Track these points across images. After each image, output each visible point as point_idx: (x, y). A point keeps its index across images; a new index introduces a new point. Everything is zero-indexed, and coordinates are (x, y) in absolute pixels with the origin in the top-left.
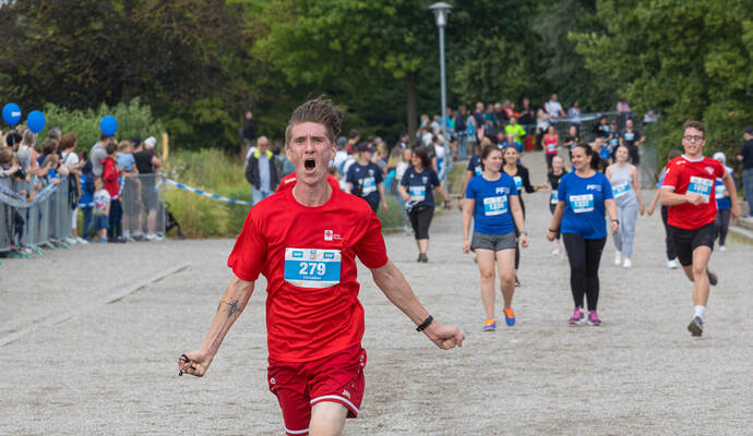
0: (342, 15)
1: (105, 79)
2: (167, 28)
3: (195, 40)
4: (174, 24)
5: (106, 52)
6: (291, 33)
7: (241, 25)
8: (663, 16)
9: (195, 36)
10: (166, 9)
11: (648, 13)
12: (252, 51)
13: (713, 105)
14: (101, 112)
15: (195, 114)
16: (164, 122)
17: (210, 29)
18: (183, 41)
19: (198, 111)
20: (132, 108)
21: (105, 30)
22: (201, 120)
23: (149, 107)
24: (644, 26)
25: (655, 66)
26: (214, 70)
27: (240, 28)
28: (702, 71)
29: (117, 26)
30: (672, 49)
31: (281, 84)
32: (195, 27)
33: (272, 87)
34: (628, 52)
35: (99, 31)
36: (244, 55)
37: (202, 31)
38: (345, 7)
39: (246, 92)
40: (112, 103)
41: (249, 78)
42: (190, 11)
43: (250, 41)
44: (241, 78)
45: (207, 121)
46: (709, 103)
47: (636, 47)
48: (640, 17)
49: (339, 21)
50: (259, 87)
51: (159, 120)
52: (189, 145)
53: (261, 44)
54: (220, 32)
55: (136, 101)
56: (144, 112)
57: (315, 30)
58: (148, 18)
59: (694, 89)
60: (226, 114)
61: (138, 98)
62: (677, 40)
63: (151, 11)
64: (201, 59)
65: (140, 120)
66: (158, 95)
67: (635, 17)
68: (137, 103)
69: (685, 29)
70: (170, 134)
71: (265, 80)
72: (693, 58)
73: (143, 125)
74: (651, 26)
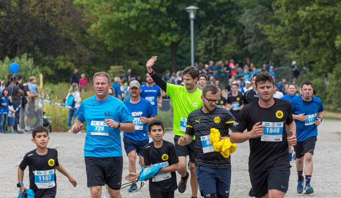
0: (138, 12)
1: (8, 43)
2: (43, 16)
3: (57, 23)
4: (46, 14)
5: (8, 28)
6: (110, 21)
7: (83, 16)
8: (312, 15)
9: (58, 21)
10: (42, 5)
11: (305, 14)
12: (89, 30)
13: (338, 65)
14: (6, 61)
15: (56, 64)
16: (40, 67)
17: (66, 18)
18: (51, 23)
19: (58, 62)
20: (22, 59)
21: (8, 17)
22: (59, 67)
23: (32, 59)
24: (302, 20)
25: (306, 43)
26: (68, 40)
27: (82, 17)
28: (333, 45)
29: (14, 14)
30: (318, 34)
31: (102, 49)
32: (57, 16)
33: (98, 50)
34: (292, 35)
35: (4, 16)
36: (84, 32)
37: (61, 18)
38: (140, 7)
39: (85, 53)
40: (12, 57)
41: (86, 45)
42: (55, 7)
43: (89, 25)
44: (82, 45)
45: (62, 68)
46: (336, 63)
47: (296, 33)
48: (301, 16)
49: (137, 15)
50: (92, 50)
51: (38, 67)
52: (52, 81)
53: (93, 26)
54: (70, 19)
55: (25, 55)
56: (29, 62)
57: (122, 19)
58: (32, 10)
59: (329, 55)
60: (73, 65)
61: (26, 54)
62: (320, 28)
63: (33, 7)
64: (60, 34)
65: (27, 67)
66: (36, 53)
67: (298, 16)
68: (26, 57)
69: (325, 23)
70: (43, 75)
71: (94, 46)
72: (328, 39)
73: (29, 70)
74: (306, 21)
